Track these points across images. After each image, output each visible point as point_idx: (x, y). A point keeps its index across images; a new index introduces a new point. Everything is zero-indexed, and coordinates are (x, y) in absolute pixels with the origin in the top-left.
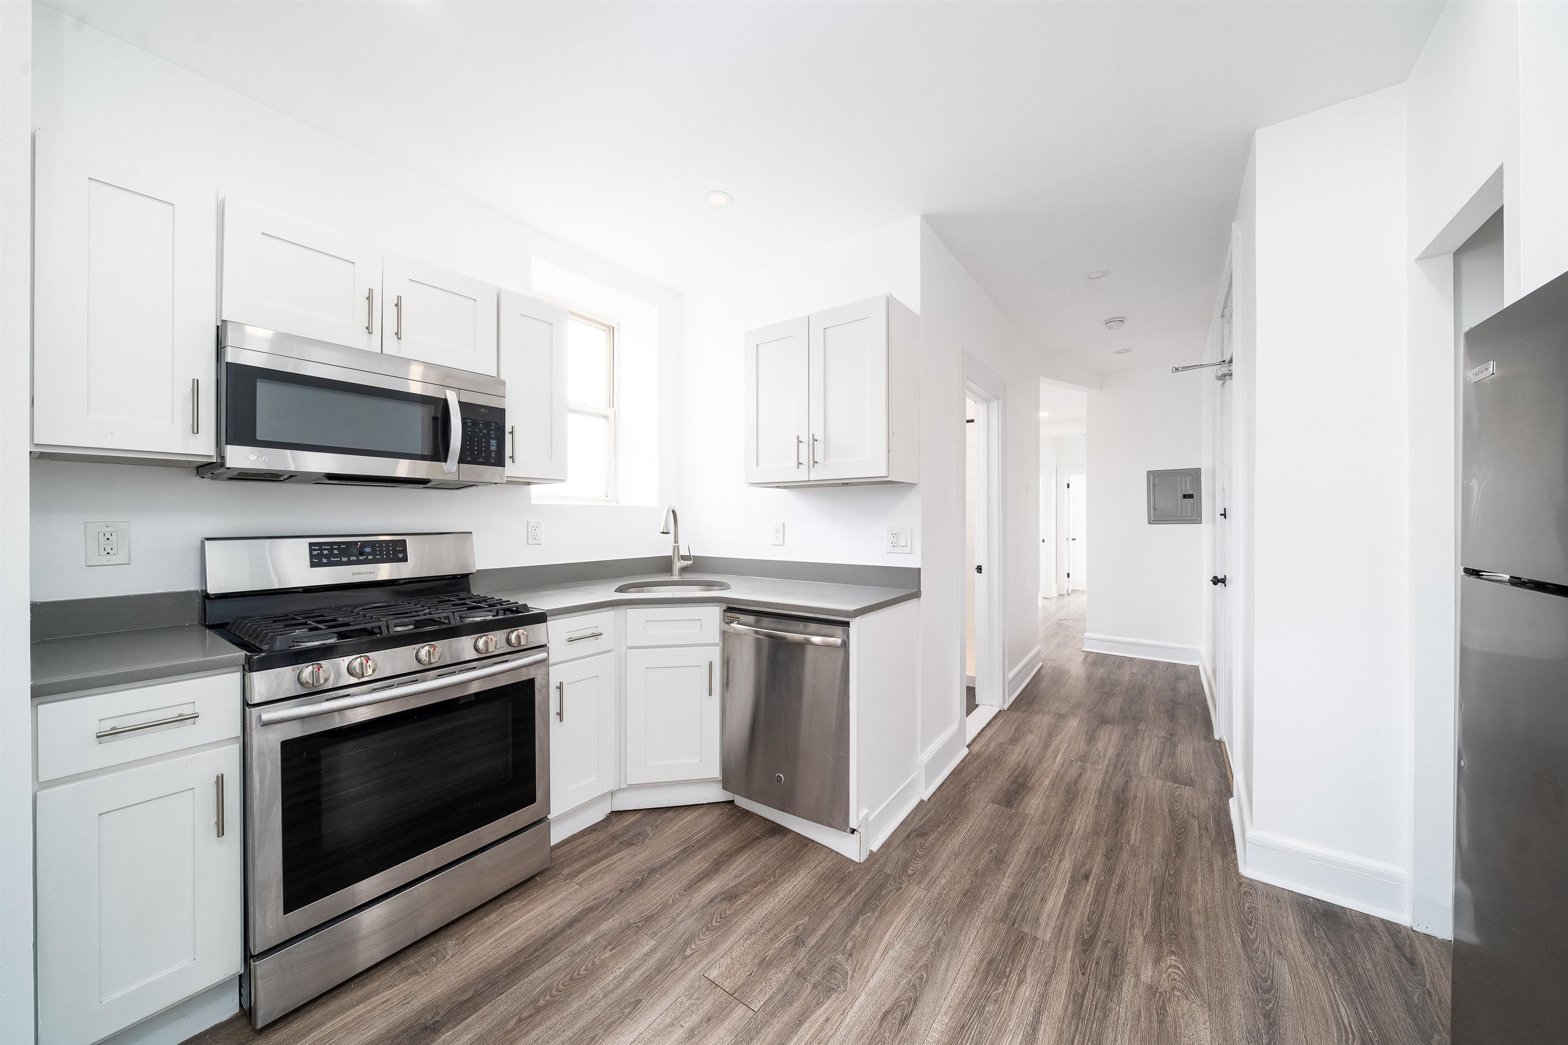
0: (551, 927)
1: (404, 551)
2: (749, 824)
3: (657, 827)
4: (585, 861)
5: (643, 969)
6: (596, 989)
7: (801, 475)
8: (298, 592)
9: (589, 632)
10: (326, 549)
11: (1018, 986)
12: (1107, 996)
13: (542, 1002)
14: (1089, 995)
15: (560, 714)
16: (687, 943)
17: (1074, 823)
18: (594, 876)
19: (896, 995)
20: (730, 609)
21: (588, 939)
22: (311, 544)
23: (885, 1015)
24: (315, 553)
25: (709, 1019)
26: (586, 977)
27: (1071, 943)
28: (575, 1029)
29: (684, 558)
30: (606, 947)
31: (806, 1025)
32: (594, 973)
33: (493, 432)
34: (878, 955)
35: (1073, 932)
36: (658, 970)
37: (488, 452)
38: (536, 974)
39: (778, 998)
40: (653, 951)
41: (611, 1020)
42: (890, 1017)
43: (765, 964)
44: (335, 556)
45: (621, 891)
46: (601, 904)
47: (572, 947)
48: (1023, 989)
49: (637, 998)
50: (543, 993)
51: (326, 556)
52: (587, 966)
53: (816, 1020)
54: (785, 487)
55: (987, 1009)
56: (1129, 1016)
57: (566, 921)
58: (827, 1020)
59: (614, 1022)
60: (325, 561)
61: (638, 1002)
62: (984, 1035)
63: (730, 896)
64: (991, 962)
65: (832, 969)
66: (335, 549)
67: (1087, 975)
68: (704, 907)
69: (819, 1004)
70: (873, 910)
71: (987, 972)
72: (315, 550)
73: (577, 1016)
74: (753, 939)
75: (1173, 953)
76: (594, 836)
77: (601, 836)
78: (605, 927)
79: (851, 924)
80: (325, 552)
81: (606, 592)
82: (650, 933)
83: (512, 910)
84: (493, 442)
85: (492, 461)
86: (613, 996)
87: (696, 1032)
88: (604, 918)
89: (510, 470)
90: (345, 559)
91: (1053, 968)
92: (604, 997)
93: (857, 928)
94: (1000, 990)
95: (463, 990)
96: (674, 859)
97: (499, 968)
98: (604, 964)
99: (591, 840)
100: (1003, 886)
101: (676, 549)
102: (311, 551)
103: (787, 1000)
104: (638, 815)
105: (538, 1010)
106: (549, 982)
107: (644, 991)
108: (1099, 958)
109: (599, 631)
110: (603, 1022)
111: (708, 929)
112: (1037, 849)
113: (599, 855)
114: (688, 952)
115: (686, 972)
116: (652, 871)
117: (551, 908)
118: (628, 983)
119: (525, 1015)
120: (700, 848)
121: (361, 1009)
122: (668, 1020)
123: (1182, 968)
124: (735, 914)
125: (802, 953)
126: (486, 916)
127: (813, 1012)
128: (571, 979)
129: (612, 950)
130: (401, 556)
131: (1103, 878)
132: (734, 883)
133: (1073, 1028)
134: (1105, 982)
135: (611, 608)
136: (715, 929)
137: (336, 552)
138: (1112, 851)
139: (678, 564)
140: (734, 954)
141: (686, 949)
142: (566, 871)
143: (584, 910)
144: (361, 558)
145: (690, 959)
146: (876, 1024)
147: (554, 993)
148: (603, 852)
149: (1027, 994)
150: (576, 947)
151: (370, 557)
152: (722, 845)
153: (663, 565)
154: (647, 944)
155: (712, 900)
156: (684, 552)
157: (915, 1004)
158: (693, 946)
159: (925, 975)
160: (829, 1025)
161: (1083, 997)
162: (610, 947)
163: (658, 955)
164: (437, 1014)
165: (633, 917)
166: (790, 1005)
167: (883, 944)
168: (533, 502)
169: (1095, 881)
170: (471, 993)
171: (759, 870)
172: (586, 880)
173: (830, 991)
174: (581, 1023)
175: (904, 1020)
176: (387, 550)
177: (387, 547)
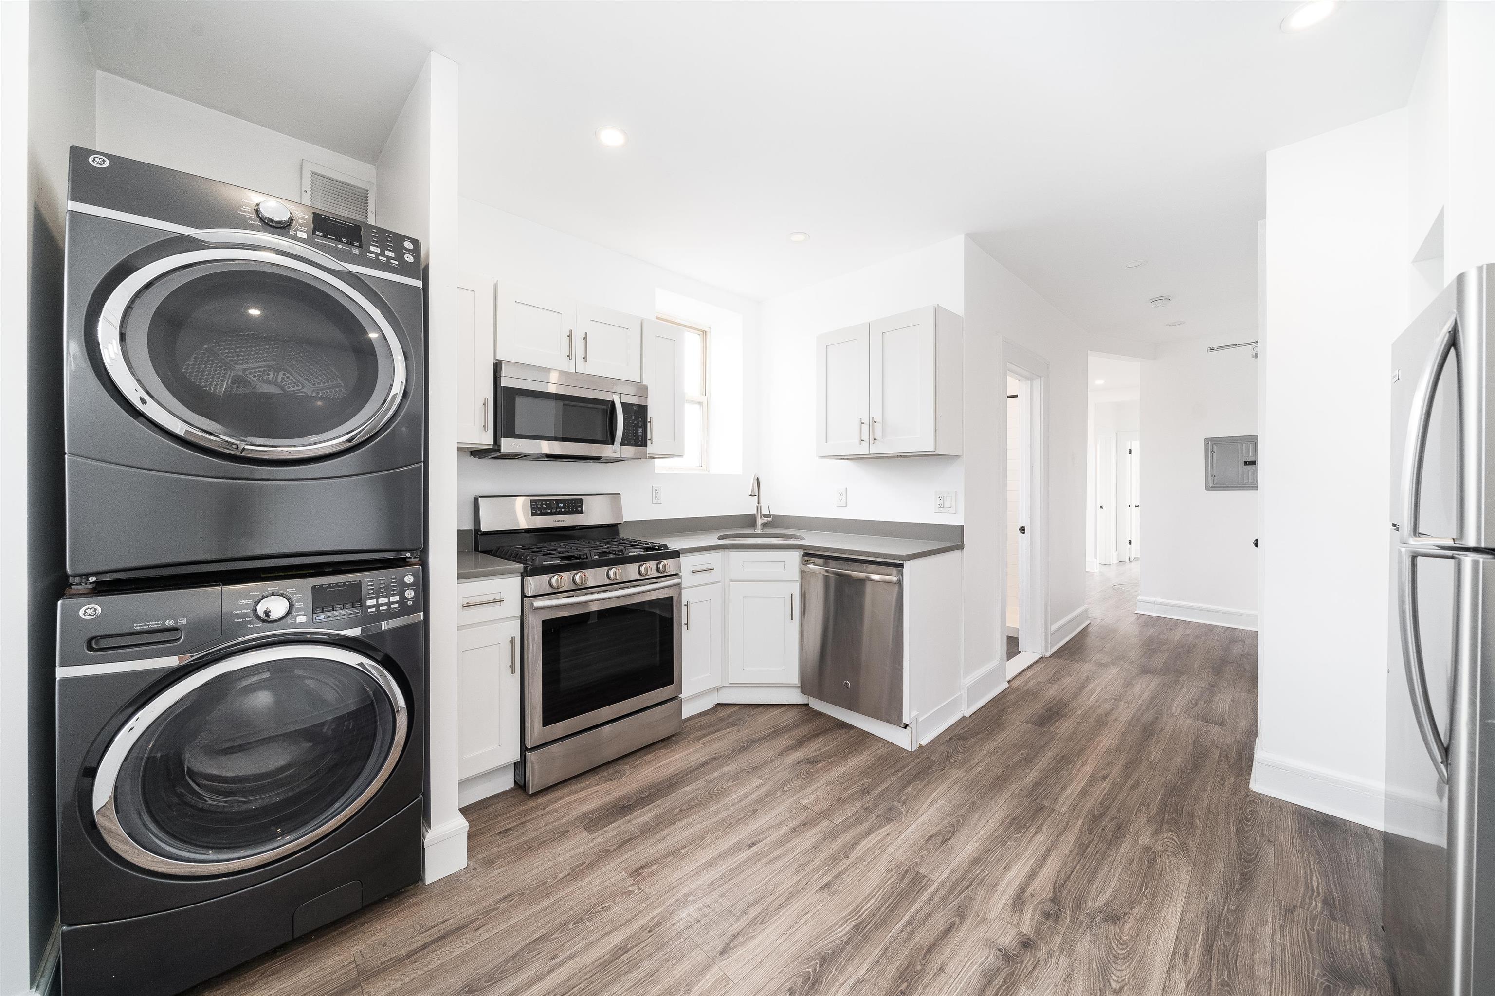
0: (689, 766)
1: (581, 507)
2: (822, 720)
3: (752, 716)
4: (704, 732)
5: (756, 794)
6: (726, 801)
7: (863, 450)
8: (522, 532)
9: (704, 568)
10: (539, 504)
11: (1035, 834)
12: (1108, 848)
13: (693, 803)
14: (1093, 845)
15: (687, 624)
16: (784, 784)
17: (1100, 742)
18: (713, 740)
19: (939, 828)
20: (807, 554)
21: (716, 774)
22: (531, 501)
23: (931, 837)
24: (533, 506)
25: (805, 824)
26: (716, 795)
27: (1083, 815)
28: (717, 819)
29: (765, 516)
30: (728, 780)
31: (873, 835)
32: (722, 793)
33: (640, 423)
34: (925, 806)
35: (1085, 810)
36: (766, 796)
37: (637, 437)
38: (686, 789)
39: (852, 820)
40: (761, 785)
41: (739, 817)
42: (933, 839)
43: (841, 801)
44: (544, 509)
45: (733, 751)
46: (719, 757)
47: (706, 778)
48: (1038, 836)
49: (754, 808)
50: (693, 799)
51: (539, 509)
52: (718, 788)
53: (880, 834)
54: (848, 459)
55: (1009, 843)
56: (1124, 861)
57: (697, 764)
58: (888, 835)
59: (742, 818)
60: (539, 512)
61: (755, 811)
62: (1005, 856)
63: (813, 761)
64: (1014, 819)
65: (891, 809)
66: (544, 504)
67: (1093, 834)
68: (794, 766)
69: (881, 826)
70: (922, 781)
71: (1011, 824)
73: (717, 812)
74: (832, 786)
75: (1171, 830)
76: (707, 717)
77: (713, 718)
78: (726, 769)
79: (905, 786)
80: (539, 506)
81: (712, 540)
82: (757, 776)
83: (661, 754)
84: (640, 429)
85: (640, 443)
86: (739, 805)
87: (796, 829)
88: (724, 765)
89: (651, 449)
90: (550, 511)
91: (1065, 828)
92: (734, 804)
93: (910, 789)
94: (1020, 835)
95: (642, 791)
96: (767, 736)
97: (661, 783)
98: (729, 789)
99: (706, 720)
100: (1030, 776)
101: (759, 508)
102: (531, 505)
103: (859, 821)
104: (737, 708)
105: (692, 807)
106: (695, 793)
107: (758, 806)
108: (1105, 826)
109: (711, 567)
110: (734, 817)
111: (798, 778)
112: (1063, 756)
113: (714, 729)
114: (786, 789)
115: (784, 800)
116: (753, 742)
117: (687, 755)
118: (748, 800)
119: (684, 807)
120: (786, 731)
121: (583, 794)
122: (777, 822)
123: (1177, 840)
124: (817, 771)
125: (867, 798)
126: (646, 755)
127: (877, 830)
128: (709, 793)
129: (733, 782)
130: (579, 509)
131: (1118, 780)
132: (814, 754)
133: (1076, 861)
134: (1107, 840)
135: (718, 551)
136: (803, 778)
137: (544, 506)
138: (1131, 763)
139: (760, 521)
140: (819, 793)
141: (784, 787)
142: (692, 736)
143: (709, 759)
144: (558, 510)
145: (788, 792)
146: (923, 841)
147: (700, 799)
148: (716, 728)
149: (1042, 839)
150: (709, 777)
151: (563, 510)
152: (801, 731)
153: (749, 521)
154: (756, 782)
155: (799, 763)
156: (765, 511)
157: (953, 834)
158: (789, 786)
159: (961, 821)
160: (889, 838)
161: (1087, 846)
162: (731, 780)
163: (765, 788)
164: (629, 801)
165: (744, 766)
166: (861, 824)
167: (930, 800)
168: (656, 472)
169: (1111, 781)
170: (647, 794)
171: (832, 749)
172: (707, 742)
173: (889, 820)
174: (721, 816)
175: (945, 841)
176: (572, 506)
177: (572, 503)
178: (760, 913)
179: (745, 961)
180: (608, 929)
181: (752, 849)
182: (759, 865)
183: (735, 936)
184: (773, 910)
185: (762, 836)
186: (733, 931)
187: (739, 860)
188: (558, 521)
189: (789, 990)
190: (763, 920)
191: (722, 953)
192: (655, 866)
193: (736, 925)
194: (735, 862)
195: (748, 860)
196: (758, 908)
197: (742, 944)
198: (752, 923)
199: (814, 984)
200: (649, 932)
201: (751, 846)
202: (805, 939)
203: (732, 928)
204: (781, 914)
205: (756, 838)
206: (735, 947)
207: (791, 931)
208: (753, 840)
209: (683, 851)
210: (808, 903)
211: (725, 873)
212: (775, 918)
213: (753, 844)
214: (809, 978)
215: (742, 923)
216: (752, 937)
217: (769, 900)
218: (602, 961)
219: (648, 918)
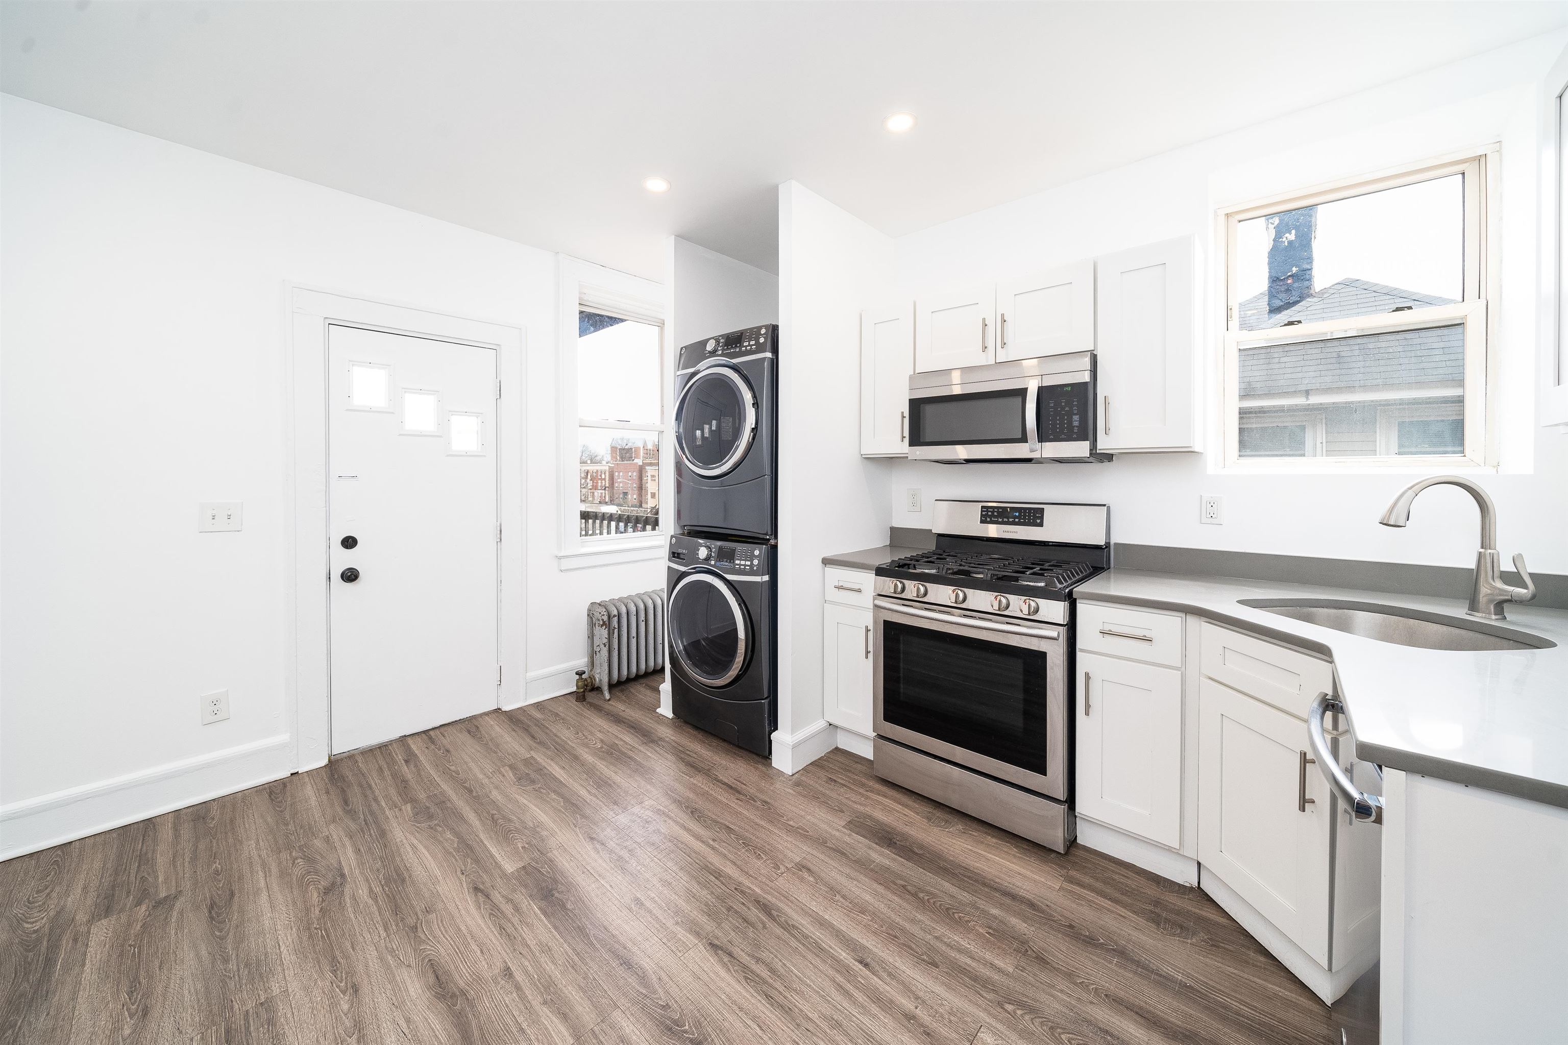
0: (997, 880)
1: (1042, 518)
5: (974, 964)
6: (941, 930)
9: (1137, 633)
10: (990, 511)
13: (921, 895)
16: (1021, 1005)
18: (1082, 897)
21: (995, 911)
22: (982, 507)
24: (984, 513)
25: (928, 1034)
26: (952, 919)
28: (901, 922)
30: (990, 928)
32: (959, 923)
36: (975, 978)
38: (947, 885)
40: (1000, 970)
41: (914, 946)
44: (996, 516)
45: (1071, 926)
46: (1043, 912)
47: (980, 902)
49: (940, 963)
50: (929, 893)
51: (990, 516)
52: (964, 917)
57: (1008, 890)
59: (912, 949)
60: (988, 519)
61: (936, 965)
66: (996, 512)
68: (1089, 1022)
72: (984, 511)
73: (913, 921)
76: (1143, 881)
77: (1152, 891)
78: (1014, 921)
80: (990, 513)
82: (1022, 964)
83: (1006, 849)
84: (1075, 417)
86: (938, 944)
87: (912, 1021)
88: (1025, 919)
89: (1105, 442)
90: (1000, 520)
92: (936, 938)
95: (921, 847)
96: (1161, 975)
97: (946, 861)
98: (969, 930)
99: (1134, 882)
102: (982, 511)
104: (1224, 921)
105: (915, 895)
106: (941, 894)
107: (948, 968)
109: (1151, 636)
110: (911, 941)
111: (1051, 1028)
113: (1117, 895)
114: (1009, 1007)
115: (980, 1006)
116: (1122, 952)
117: (1020, 874)
118: (953, 954)
119: (909, 888)
120: (1206, 1008)
121: (899, 807)
122: (921, 994)
126: (993, 836)
128: (948, 909)
129: (988, 933)
130: (1038, 521)
136: (1055, 1037)
137: (996, 514)
141: (1013, 1004)
142: (1073, 873)
143: (1029, 900)
144: (1011, 520)
145: (1000, 1010)
147: (931, 900)
148: (1124, 898)
150: (981, 904)
151: (1017, 520)
154: (1007, 964)
158: (1019, 1012)
162: (990, 931)
163: (996, 977)
164: (901, 841)
165: (1037, 944)
170: (920, 851)
172: (1070, 891)
174: (907, 926)
176: (1029, 516)
177: (1029, 513)
178: (758, 976)
179: (702, 965)
180: (739, 863)
181: (857, 963)
182: (831, 972)
183: (730, 955)
184: (764, 989)
185: (885, 975)
186: (736, 951)
187: (835, 950)
188: (1008, 532)
189: (667, 1004)
190: (750, 979)
191: (712, 945)
192: (811, 879)
193: (742, 953)
194: (831, 947)
195: (836, 961)
196: (765, 973)
197: (721, 961)
198: (745, 968)
199: (670, 1029)
200: (736, 889)
201: (861, 962)
202: (726, 1024)
203: (739, 950)
204: (759, 998)
205: (877, 968)
206: (717, 954)
207: (735, 1008)
208: (873, 964)
209: (838, 897)
210: (777, 1031)
211: (811, 937)
212: (752, 991)
213: (866, 965)
214: (678, 1026)
215: (746, 959)
216: (729, 969)
217: (778, 985)
218: (709, 865)
219: (750, 885)
